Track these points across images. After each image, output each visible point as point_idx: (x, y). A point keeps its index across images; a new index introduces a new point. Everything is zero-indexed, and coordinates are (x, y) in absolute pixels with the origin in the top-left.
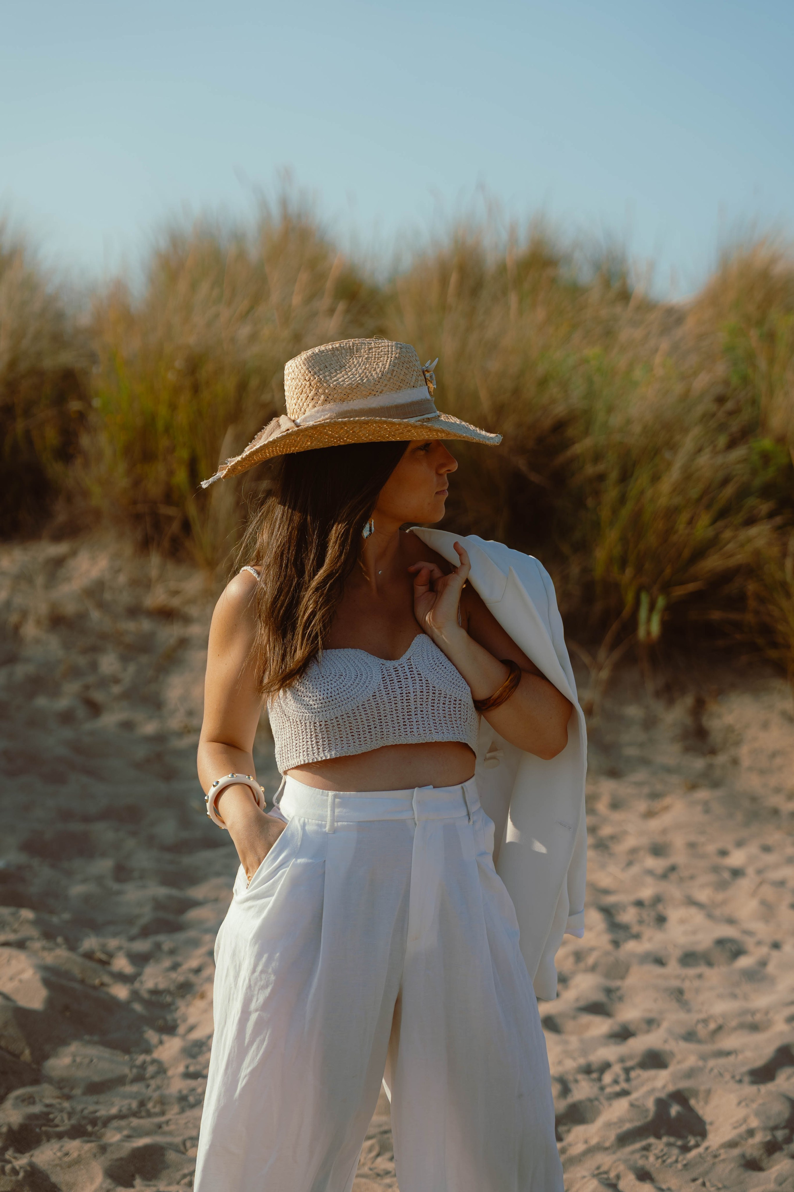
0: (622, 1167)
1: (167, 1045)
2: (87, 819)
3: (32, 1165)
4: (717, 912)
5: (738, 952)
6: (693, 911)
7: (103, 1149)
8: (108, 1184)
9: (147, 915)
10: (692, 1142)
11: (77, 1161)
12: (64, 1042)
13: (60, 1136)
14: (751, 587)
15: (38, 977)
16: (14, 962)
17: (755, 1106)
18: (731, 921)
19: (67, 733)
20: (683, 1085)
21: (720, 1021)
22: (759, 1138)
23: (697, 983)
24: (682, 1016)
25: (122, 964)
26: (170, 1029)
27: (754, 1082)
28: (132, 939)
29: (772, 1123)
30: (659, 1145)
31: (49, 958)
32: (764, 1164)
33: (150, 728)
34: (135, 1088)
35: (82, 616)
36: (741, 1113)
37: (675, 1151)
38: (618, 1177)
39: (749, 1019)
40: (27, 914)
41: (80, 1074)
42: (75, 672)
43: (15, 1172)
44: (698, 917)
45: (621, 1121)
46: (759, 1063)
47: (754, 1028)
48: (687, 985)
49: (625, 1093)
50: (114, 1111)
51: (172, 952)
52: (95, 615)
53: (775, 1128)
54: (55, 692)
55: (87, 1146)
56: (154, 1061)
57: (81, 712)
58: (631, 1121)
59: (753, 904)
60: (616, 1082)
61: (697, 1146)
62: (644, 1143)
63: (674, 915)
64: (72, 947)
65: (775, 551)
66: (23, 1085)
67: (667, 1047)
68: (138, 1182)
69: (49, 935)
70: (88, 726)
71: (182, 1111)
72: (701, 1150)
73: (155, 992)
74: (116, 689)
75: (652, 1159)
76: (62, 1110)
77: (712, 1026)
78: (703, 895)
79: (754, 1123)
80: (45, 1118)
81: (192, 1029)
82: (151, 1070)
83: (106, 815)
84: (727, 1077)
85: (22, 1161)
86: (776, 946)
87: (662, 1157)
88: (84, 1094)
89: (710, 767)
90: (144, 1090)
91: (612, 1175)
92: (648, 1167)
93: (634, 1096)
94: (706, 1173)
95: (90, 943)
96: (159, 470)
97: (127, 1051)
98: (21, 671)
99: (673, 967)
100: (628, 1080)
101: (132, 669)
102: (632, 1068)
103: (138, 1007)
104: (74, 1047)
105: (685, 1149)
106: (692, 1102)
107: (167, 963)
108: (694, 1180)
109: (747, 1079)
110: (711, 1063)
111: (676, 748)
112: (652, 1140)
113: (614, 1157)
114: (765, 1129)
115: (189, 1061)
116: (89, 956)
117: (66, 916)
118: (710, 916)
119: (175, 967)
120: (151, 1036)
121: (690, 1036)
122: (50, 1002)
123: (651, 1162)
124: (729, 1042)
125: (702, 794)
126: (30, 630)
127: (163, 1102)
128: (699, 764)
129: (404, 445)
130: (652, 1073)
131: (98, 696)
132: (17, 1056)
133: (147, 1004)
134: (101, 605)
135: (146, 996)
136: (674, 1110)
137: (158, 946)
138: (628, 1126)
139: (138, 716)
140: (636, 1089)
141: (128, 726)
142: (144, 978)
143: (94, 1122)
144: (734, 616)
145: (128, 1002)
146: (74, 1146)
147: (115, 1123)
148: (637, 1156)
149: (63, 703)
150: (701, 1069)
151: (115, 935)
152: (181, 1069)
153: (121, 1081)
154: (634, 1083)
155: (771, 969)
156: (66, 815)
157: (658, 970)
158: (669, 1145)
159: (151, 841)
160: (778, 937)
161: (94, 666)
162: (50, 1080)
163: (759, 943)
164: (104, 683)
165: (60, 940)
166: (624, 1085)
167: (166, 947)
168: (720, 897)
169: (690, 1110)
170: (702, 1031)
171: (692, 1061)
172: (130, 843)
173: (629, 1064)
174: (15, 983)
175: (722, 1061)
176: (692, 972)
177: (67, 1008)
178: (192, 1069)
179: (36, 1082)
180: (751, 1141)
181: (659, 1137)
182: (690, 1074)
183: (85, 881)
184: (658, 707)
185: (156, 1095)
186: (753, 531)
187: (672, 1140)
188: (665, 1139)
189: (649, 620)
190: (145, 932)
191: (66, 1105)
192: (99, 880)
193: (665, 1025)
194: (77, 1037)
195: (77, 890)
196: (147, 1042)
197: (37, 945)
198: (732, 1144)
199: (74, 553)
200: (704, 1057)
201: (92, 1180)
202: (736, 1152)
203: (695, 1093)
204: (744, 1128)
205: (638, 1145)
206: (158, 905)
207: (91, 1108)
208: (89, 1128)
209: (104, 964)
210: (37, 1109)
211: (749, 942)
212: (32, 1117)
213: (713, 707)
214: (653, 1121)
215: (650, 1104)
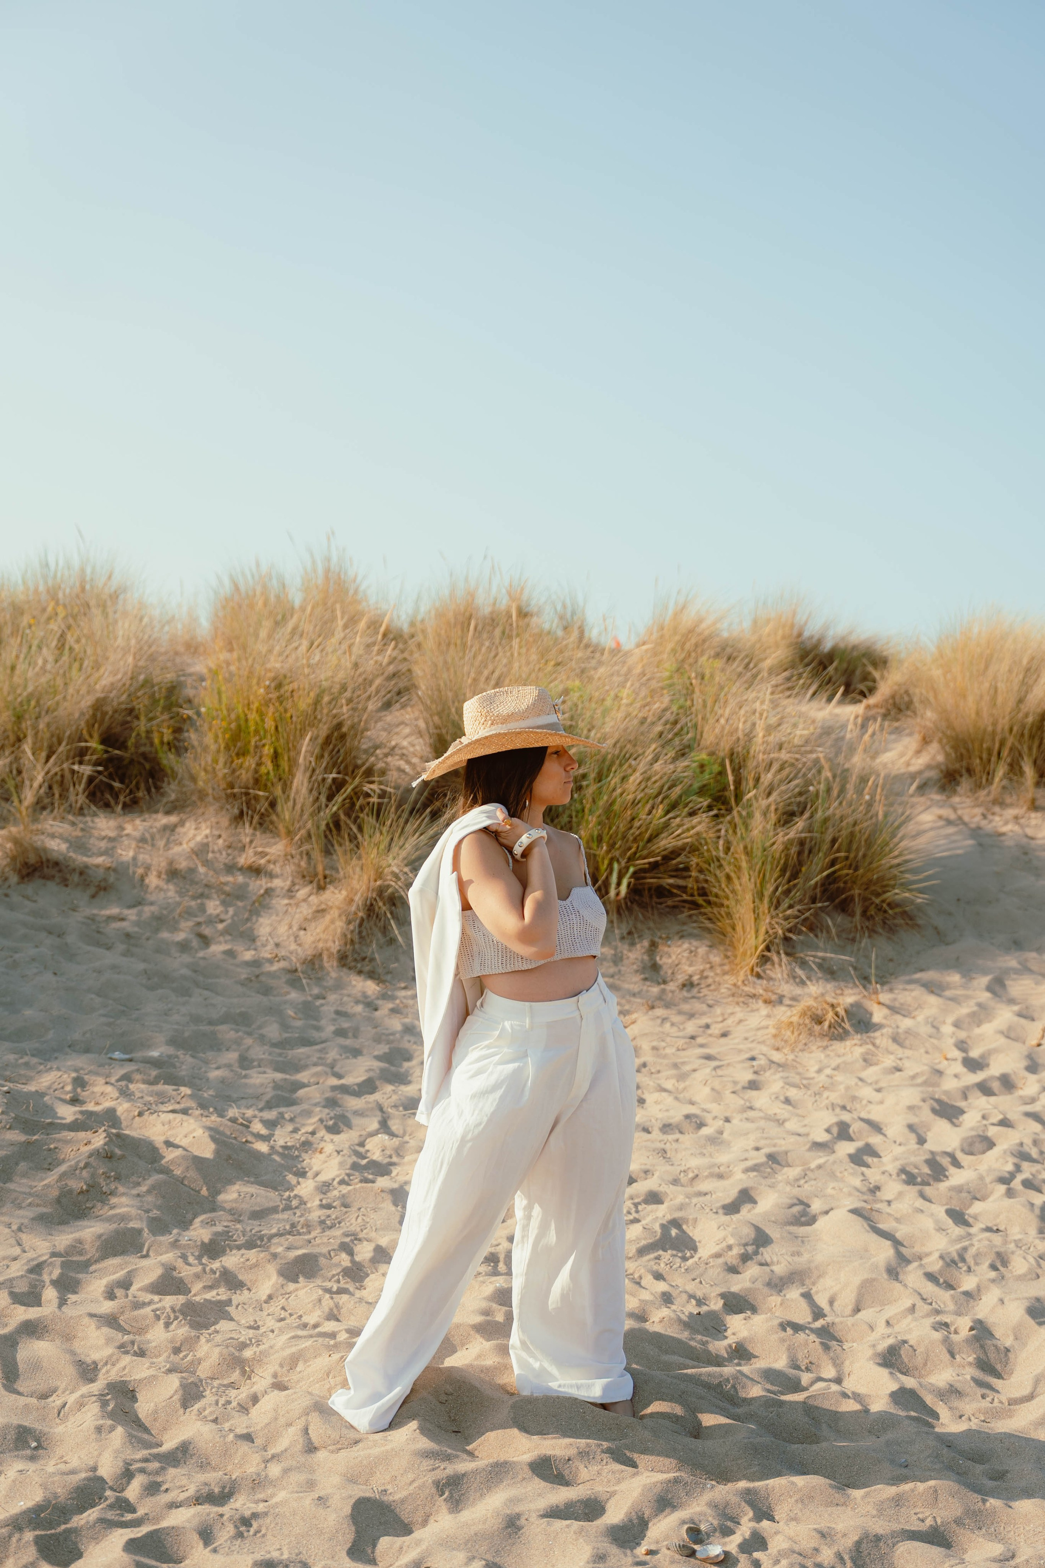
0: (642, 1271)
1: (303, 1185)
2: (211, 1023)
3: (224, 1267)
4: (681, 1096)
5: (701, 1125)
6: (664, 1094)
7: (275, 1256)
8: (281, 1280)
9: (270, 1093)
10: (688, 1255)
11: (256, 1265)
12: (231, 1182)
13: (239, 1248)
14: (694, 861)
15: (207, 1134)
16: (185, 1124)
17: (730, 1229)
18: (692, 1103)
19: (186, 958)
20: (677, 1215)
21: (696, 1172)
22: (736, 1251)
23: (675, 1145)
24: (669, 1168)
25: (258, 1127)
26: (302, 1174)
27: (726, 1214)
28: (261, 1110)
29: (743, 1241)
30: (666, 1256)
31: (208, 1122)
32: (740, 1270)
33: (248, 955)
34: (285, 1215)
35: (192, 870)
36: (721, 1234)
37: (678, 1260)
38: (641, 1277)
39: (716, 1170)
40: (185, 1090)
41: (244, 1206)
42: (189, 913)
43: (213, 1272)
44: (669, 1100)
45: (638, 1239)
46: (728, 1201)
47: (720, 1176)
48: (668, 1147)
49: (636, 1221)
50: (274, 1231)
51: (292, 1120)
52: (202, 870)
53: (746, 1245)
54: (175, 929)
55: (262, 1255)
56: (296, 1196)
57: (195, 943)
58: (645, 1239)
59: (707, 1090)
60: (629, 1213)
61: (692, 1257)
62: (656, 1254)
63: (651, 1098)
64: (221, 1116)
65: (712, 835)
66: (205, 1212)
67: (661, 1189)
68: (301, 1279)
69: (203, 1106)
70: (201, 954)
71: (323, 1231)
72: (696, 1259)
73: (285, 1147)
74: (220, 926)
75: (662, 1265)
76: (237, 1230)
77: (691, 1175)
78: (669, 1085)
79: (731, 1241)
80: (226, 1234)
81: (317, 1174)
82: (295, 1203)
83: (226, 1019)
84: (708, 1210)
85: (216, 1265)
86: (727, 1120)
87: (669, 1264)
88: (249, 1219)
89: (663, 991)
90: (292, 1217)
91: (636, 1276)
92: (661, 1271)
93: (643, 1222)
94: (702, 1275)
95: (233, 1112)
96: (250, 762)
97: (275, 1189)
98: (148, 910)
99: (656, 1134)
100: (637, 1212)
101: (231, 911)
102: (639, 1203)
103: (276, 1158)
104: (236, 1187)
105: (685, 1259)
106: (684, 1227)
107: (290, 1127)
108: (694, 1280)
109: (721, 1211)
110: (695, 1200)
111: (637, 978)
112: (661, 1252)
113: (637, 1264)
114: (739, 1245)
115: (322, 1196)
116: (233, 1120)
117: (211, 1092)
118: (676, 1098)
119: (296, 1131)
120: (291, 1178)
121: (675, 1182)
122: (217, 1152)
123: (662, 1267)
124: (704, 1186)
125: (660, 1012)
126: (152, 880)
127: (308, 1226)
128: (655, 990)
129: (544, 749)
130: (654, 1206)
131: (207, 931)
132: (199, 1192)
133: (281, 1155)
134: (206, 863)
135: (280, 1150)
136: (674, 1232)
137: (281, 1115)
138: (643, 1243)
139: (239, 948)
140: (644, 1218)
141: (230, 953)
142: (276, 1137)
143: (261, 1238)
144: (681, 882)
145: (270, 1155)
146: (253, 1255)
147: (275, 1240)
148: (652, 1263)
149: (181, 936)
150: (688, 1204)
151: (248, 1108)
152: (317, 1202)
153: (274, 1210)
154: (641, 1213)
155: (725, 1135)
156: (196, 1019)
157: (646, 1136)
158: (673, 1256)
159: (262, 1039)
160: (728, 1114)
161: (202, 909)
162: (224, 1209)
163: (715, 1118)
164: (211, 921)
165: (211, 1110)
166: (635, 1215)
167: (287, 1116)
168: (681, 1086)
169: (684, 1232)
170: (683, 1179)
171: (680, 1199)
172: (249, 1041)
173: (636, 1201)
174: (190, 1139)
175: (702, 1199)
176: (671, 1137)
177: (229, 1157)
178: (324, 1202)
179: (213, 1210)
180: (730, 1253)
181: (665, 1250)
182: (681, 1207)
183: (218, 1068)
184: (624, 948)
185: (302, 1220)
186: (695, 820)
187: (674, 1252)
188: (669, 1252)
189: (619, 884)
190: (269, 1106)
191: (239, 1226)
192: (229, 1066)
193: (657, 1174)
194: (238, 1178)
195: (214, 1074)
196: (289, 1182)
197: (198, 1112)
198: (718, 1255)
199: (182, 823)
200: (688, 1196)
201: (269, 1277)
202: (721, 1261)
203: (686, 1221)
204: (724, 1244)
205: (652, 1256)
206: (277, 1086)
207: (257, 1229)
208: (259, 1243)
209: (248, 1127)
210: (219, 1228)
211: (708, 1118)
212: (217, 1234)
213: (663, 948)
214: (660, 1239)
215: (657, 1228)
